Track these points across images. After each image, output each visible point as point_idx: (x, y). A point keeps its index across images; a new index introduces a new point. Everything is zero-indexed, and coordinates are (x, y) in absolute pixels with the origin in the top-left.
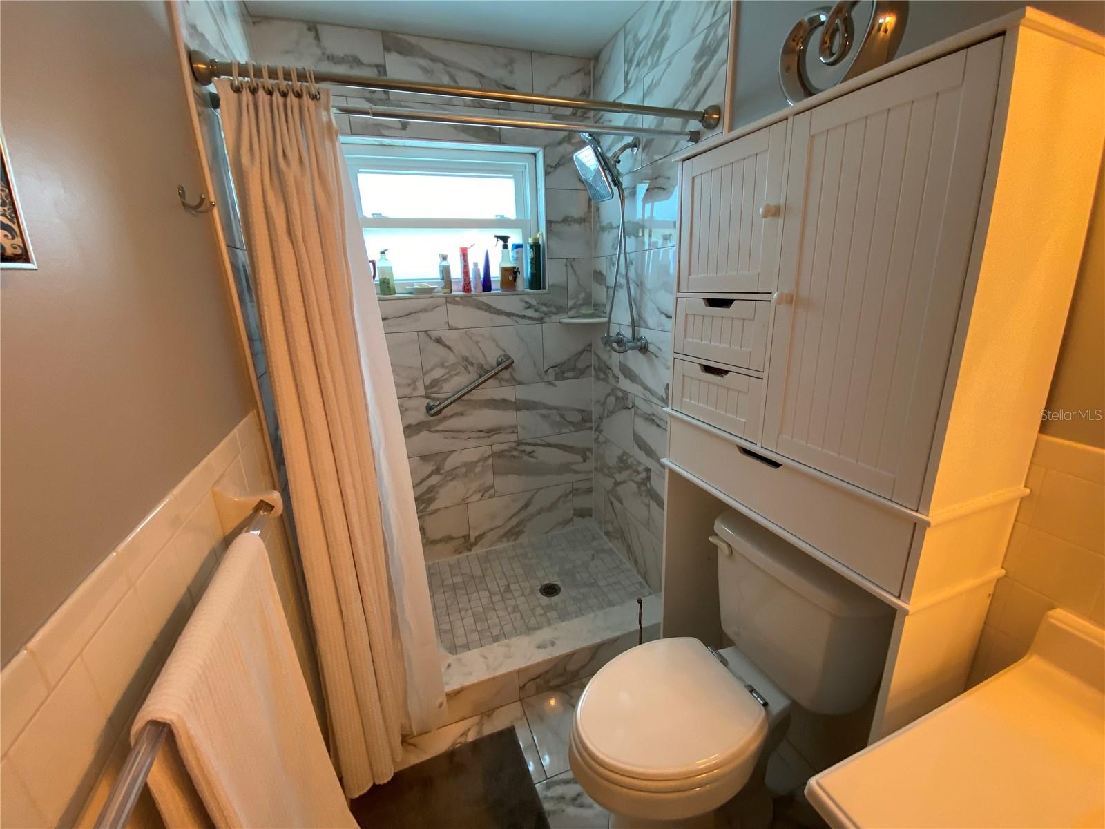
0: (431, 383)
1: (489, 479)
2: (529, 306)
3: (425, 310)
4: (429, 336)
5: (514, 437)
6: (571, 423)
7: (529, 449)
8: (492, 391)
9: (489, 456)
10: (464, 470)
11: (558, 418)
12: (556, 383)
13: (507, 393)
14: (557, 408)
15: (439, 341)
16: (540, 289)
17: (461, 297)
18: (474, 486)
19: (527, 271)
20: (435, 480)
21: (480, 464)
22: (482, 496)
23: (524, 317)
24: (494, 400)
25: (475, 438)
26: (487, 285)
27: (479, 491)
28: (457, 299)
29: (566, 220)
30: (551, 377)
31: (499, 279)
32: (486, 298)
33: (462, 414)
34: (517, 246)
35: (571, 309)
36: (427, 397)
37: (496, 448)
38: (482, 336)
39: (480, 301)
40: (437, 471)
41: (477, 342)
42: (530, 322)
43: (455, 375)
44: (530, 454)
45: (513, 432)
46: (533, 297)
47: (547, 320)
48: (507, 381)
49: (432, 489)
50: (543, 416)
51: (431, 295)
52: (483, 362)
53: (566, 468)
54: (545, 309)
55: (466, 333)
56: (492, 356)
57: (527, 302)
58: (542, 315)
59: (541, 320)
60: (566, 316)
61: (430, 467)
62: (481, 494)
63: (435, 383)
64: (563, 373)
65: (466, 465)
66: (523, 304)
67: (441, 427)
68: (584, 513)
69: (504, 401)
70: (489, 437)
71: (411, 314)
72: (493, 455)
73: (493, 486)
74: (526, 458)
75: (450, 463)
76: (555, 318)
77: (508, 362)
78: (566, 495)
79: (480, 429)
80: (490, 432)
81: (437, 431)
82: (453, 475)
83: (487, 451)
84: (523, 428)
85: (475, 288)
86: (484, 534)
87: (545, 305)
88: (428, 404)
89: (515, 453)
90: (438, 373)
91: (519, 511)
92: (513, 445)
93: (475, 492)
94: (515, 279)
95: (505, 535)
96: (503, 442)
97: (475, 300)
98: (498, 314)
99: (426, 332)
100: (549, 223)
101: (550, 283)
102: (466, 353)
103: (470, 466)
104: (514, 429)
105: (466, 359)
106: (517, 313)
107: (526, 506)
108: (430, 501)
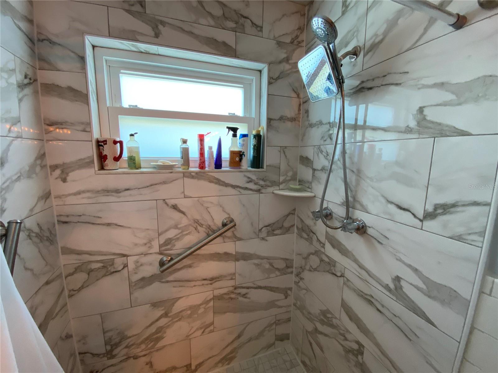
0: (165, 242)
1: (209, 318)
2: (250, 181)
3: (164, 183)
4: (166, 203)
5: (232, 283)
6: (278, 269)
7: (243, 291)
8: (218, 246)
9: (211, 300)
10: (189, 312)
11: (267, 266)
12: (268, 238)
13: (229, 247)
14: (267, 258)
15: (175, 207)
16: (259, 168)
17: (197, 173)
18: (197, 324)
19: (250, 153)
20: (163, 321)
21: (204, 306)
22: (203, 332)
23: (246, 189)
24: (219, 254)
25: (199, 286)
26: (218, 164)
27: (201, 328)
28: (193, 174)
29: (282, 119)
30: (264, 234)
31: (228, 159)
32: (217, 174)
33: (190, 266)
34: (244, 136)
35: (282, 183)
36: (161, 253)
37: (217, 292)
38: (212, 203)
39: (211, 176)
40: (166, 315)
41: (207, 208)
42: (250, 192)
43: (187, 234)
44: (244, 296)
45: (232, 279)
46: (254, 174)
47: (263, 191)
48: (229, 238)
49: (160, 330)
50: (257, 265)
51: (170, 171)
52: (211, 223)
53: (272, 304)
54: (262, 183)
55: (198, 200)
56: (219, 219)
57: (249, 178)
58: (260, 187)
59: (259, 191)
60: (278, 188)
61: (159, 312)
62: (203, 330)
63: (168, 242)
64: (273, 231)
65: (191, 308)
66: (246, 179)
67: (171, 278)
68: (283, 338)
69: (226, 254)
70: (211, 284)
71: (151, 185)
72: (215, 298)
73: (212, 323)
74: (241, 299)
75: (177, 307)
76: (270, 190)
77: (232, 224)
78: (270, 325)
79: (205, 278)
80: (213, 280)
81: (168, 282)
82: (179, 317)
83: (209, 295)
84: (240, 275)
85: (209, 166)
86: (203, 362)
87: (263, 180)
88: (162, 259)
89: (233, 296)
90: (172, 234)
91: (232, 342)
92: (231, 289)
93: (197, 329)
94: (241, 160)
95: (220, 361)
96: (224, 287)
97: (208, 175)
98: (226, 186)
99: (164, 200)
100: (269, 120)
101: (267, 164)
102: (197, 217)
103: (194, 309)
104: (232, 276)
105: (197, 222)
106: (241, 185)
107: (239, 336)
108: (158, 339)
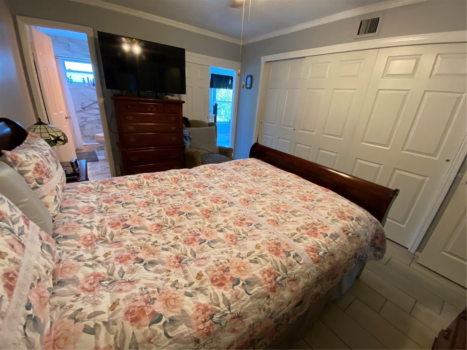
1: (97, 125)
3: (80, 88)
4: (81, 93)
15: (83, 94)
17: (88, 87)
20: (85, 123)
25: (93, 115)
26: (94, 85)
32: (94, 87)
33: (89, 110)
36: (81, 105)
37: (99, 118)
41: (92, 96)
43: (87, 101)
49: (84, 125)
51: (81, 84)
61: (83, 120)
63: (83, 103)
65: (92, 121)
71: (76, 88)
75: (88, 120)
81: (84, 113)
82: (89, 122)
83: (95, 118)
85: (91, 85)
88: (82, 107)
90: (83, 101)
108: (84, 127)
